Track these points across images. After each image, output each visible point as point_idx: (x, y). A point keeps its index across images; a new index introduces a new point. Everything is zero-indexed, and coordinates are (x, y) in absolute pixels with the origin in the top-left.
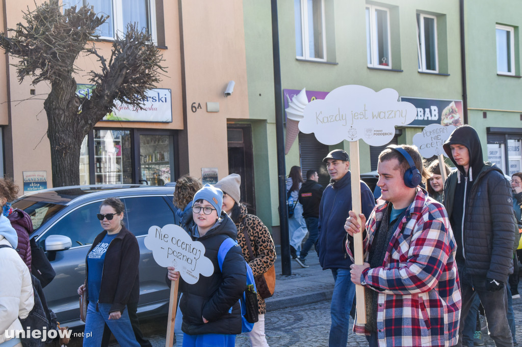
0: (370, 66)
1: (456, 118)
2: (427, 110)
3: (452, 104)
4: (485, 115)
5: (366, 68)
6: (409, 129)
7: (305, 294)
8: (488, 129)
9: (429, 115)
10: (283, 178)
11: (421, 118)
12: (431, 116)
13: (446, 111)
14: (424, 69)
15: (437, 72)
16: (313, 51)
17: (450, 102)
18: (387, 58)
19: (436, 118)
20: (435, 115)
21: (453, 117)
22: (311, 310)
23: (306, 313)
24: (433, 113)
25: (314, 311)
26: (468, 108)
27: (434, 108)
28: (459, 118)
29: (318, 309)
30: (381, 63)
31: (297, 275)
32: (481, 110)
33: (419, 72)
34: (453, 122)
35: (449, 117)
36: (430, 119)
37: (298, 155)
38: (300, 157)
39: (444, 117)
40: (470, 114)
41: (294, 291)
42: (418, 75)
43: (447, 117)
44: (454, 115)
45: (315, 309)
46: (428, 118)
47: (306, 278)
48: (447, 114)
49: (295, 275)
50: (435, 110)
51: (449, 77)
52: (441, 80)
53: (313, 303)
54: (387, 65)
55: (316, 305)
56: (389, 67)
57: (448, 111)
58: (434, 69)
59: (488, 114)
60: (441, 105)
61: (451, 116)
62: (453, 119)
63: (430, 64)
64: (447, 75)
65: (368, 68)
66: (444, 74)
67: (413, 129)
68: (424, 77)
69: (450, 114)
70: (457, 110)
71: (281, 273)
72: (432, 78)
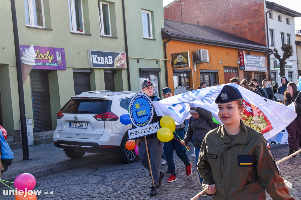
0: (72, 31)
1: (122, 63)
2: (106, 58)
3: (120, 55)
4: (138, 61)
5: (70, 33)
6: (96, 69)
7: (40, 171)
8: (140, 69)
9: (107, 61)
10: (22, 100)
11: (103, 63)
12: (109, 62)
13: (117, 58)
14: (103, 34)
15: (111, 36)
16: (36, 22)
17: (119, 53)
18: (82, 27)
19: (111, 63)
20: (111, 62)
21: (120, 62)
22: (44, 179)
23: (42, 182)
24: (110, 60)
25: (46, 180)
26: (129, 57)
27: (110, 57)
28: (124, 63)
29: (48, 178)
30: (78, 30)
31: (33, 160)
32: (136, 58)
33: (101, 36)
34: (121, 65)
35: (118, 62)
36: (108, 63)
37: (30, 86)
38: (31, 87)
39: (116, 62)
40: (130, 61)
41: (32, 169)
42: (100, 38)
43: (117, 62)
44: (121, 61)
45: (47, 179)
46: (107, 63)
47: (39, 161)
48: (118, 60)
49: (32, 159)
50: (111, 58)
51: (118, 39)
52: (113, 41)
53: (45, 175)
54: (82, 31)
55: (47, 176)
56: (83, 33)
57: (118, 59)
58: (109, 34)
59: (140, 61)
60: (114, 55)
61: (119, 61)
62: (121, 63)
63: (107, 31)
64: (116, 38)
65: (71, 33)
66: (115, 37)
67: (98, 70)
68: (104, 39)
69: (119, 60)
70: (123, 58)
71: (23, 159)
72: (109, 39)
